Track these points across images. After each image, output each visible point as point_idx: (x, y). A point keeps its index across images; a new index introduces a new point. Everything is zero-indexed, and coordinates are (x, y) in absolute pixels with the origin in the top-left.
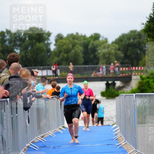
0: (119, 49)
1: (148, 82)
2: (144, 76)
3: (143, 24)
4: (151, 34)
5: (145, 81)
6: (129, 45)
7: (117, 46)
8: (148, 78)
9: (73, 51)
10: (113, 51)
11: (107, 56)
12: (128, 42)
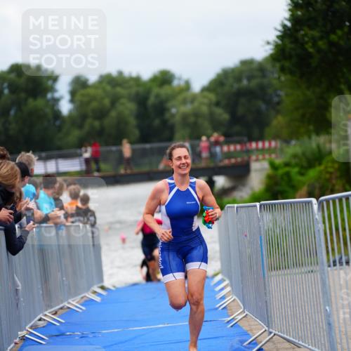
0: (218, 104)
1: (288, 174)
2: (278, 161)
3: (268, 43)
4: (287, 64)
5: (280, 172)
6: (240, 93)
7: (212, 97)
8: (287, 165)
9: (113, 114)
10: (205, 109)
11: (192, 119)
12: (236, 86)
